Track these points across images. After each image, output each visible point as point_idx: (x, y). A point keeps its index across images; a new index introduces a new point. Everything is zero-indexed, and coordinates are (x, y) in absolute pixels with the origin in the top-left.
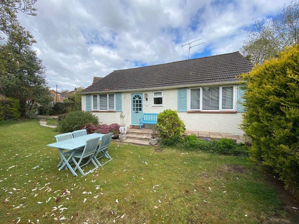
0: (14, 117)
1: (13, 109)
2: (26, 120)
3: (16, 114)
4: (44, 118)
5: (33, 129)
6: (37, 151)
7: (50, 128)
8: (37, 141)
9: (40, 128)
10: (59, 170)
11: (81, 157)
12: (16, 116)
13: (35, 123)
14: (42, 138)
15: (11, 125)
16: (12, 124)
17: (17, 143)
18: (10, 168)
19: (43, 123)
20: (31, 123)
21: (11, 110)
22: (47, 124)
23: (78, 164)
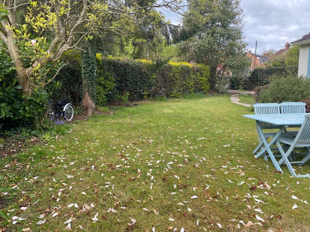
0: (204, 89)
1: (203, 78)
2: (216, 94)
3: (206, 86)
4: (236, 94)
5: (223, 105)
6: (227, 129)
7: (243, 106)
8: (227, 119)
9: (231, 105)
10: (256, 157)
11: (293, 144)
12: (206, 88)
13: (226, 99)
14: (234, 117)
15: (200, 99)
16: (201, 97)
17: (206, 117)
18: (200, 139)
19: (235, 100)
20: (221, 98)
21: (201, 80)
22: (239, 102)
23: (285, 155)
